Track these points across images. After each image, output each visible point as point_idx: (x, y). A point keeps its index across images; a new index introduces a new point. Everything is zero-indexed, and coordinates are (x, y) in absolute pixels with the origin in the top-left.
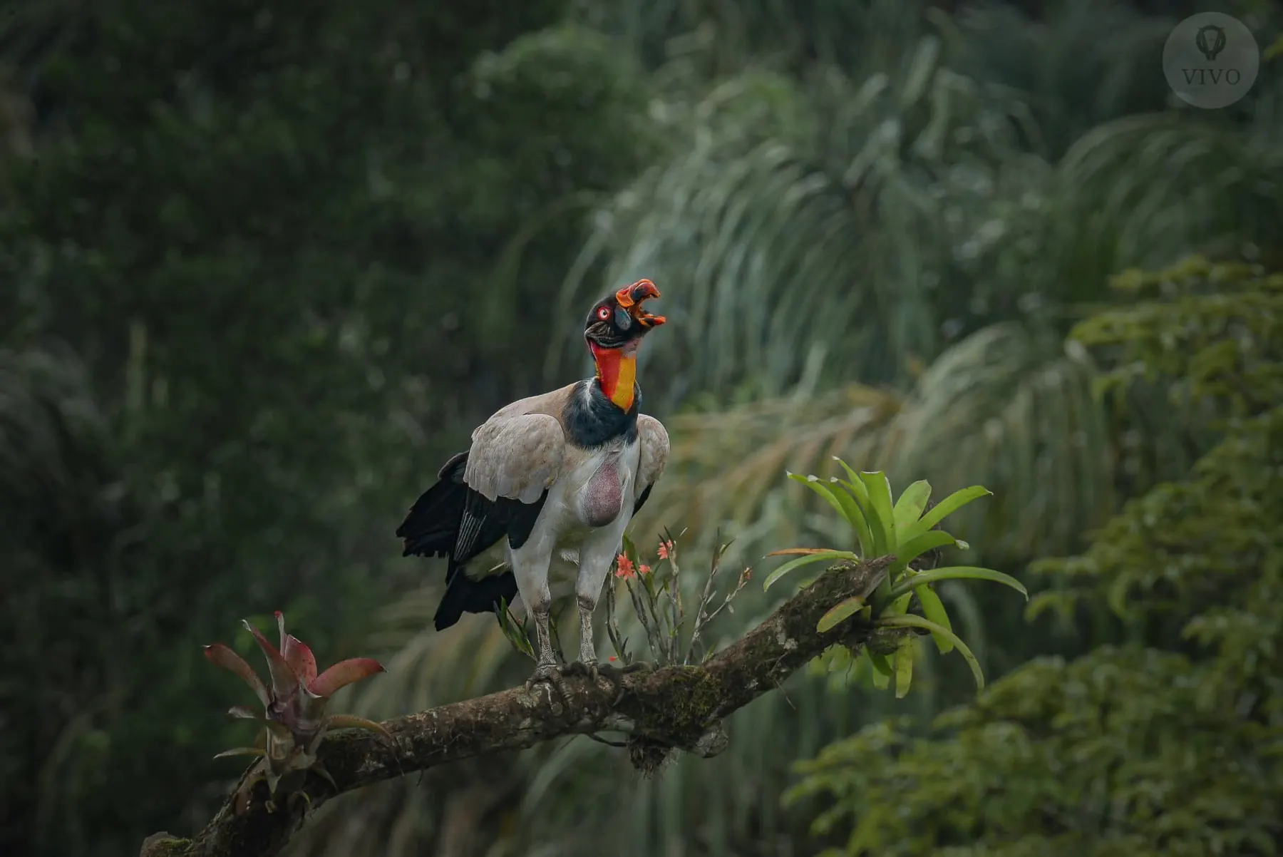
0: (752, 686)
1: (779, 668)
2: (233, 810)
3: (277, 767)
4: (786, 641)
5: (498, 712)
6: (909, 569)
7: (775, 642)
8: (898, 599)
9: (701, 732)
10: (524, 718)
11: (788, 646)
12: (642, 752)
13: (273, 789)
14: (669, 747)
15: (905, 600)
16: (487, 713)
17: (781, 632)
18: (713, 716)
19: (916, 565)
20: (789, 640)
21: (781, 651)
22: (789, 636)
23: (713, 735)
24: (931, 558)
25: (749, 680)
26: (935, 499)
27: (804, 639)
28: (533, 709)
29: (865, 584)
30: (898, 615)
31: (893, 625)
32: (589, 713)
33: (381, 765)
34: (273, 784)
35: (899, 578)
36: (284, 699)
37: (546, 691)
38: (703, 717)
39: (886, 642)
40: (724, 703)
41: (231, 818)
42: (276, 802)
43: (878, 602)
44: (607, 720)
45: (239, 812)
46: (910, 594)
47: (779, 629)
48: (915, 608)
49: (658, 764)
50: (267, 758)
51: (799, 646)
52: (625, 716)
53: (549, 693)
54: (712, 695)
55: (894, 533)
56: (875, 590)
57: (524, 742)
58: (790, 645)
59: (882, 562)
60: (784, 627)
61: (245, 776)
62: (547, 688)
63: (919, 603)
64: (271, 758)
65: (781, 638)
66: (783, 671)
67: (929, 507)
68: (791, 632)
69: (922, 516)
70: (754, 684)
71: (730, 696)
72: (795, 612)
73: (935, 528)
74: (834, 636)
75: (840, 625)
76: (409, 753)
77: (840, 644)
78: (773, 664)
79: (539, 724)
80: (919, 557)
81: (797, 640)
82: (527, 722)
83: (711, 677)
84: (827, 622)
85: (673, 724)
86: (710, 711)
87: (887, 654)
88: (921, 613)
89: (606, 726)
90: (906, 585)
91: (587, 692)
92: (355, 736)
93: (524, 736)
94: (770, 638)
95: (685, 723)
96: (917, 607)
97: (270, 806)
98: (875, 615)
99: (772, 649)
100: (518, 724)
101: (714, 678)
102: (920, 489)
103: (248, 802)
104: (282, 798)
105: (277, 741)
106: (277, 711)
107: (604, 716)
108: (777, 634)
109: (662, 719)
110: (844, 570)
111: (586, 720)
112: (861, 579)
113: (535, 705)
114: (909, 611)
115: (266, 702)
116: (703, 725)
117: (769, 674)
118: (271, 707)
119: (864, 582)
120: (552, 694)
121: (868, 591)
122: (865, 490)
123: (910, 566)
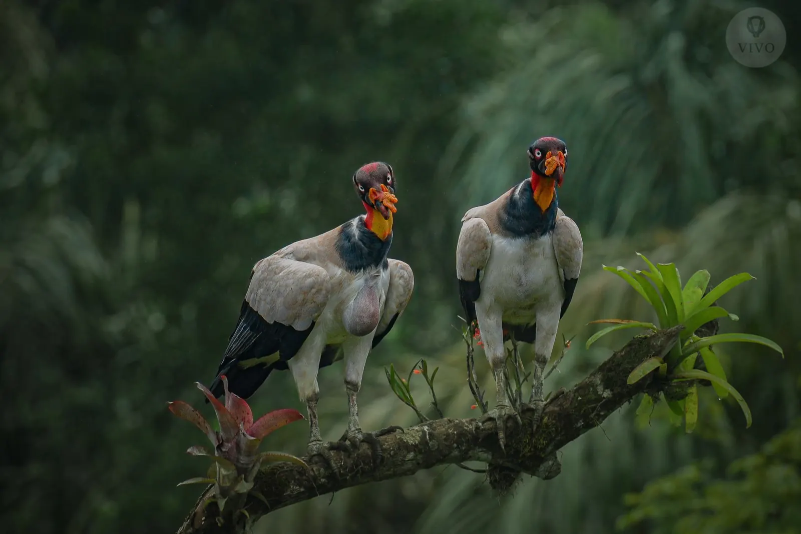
0: (579, 425)
1: (600, 412)
2: (192, 524)
3: (224, 492)
4: (604, 391)
5: (390, 448)
6: (695, 336)
7: (596, 392)
8: (687, 359)
9: (542, 460)
10: (409, 452)
11: (605, 395)
12: (497, 476)
13: (221, 508)
14: (518, 472)
15: (691, 359)
17: (600, 384)
18: (550, 448)
19: (699, 333)
20: (606, 390)
21: (599, 398)
22: (606, 388)
23: (550, 463)
24: (710, 327)
25: (577, 421)
26: (714, 282)
27: (618, 390)
28: (416, 446)
29: (662, 347)
30: (687, 369)
31: (683, 378)
32: (458, 447)
33: (302, 490)
34: (222, 504)
35: (687, 344)
36: (228, 441)
37: (425, 432)
38: (543, 450)
39: (678, 390)
40: (558, 438)
41: (190, 531)
42: (224, 518)
43: (672, 361)
44: (470, 453)
45: (197, 525)
46: (695, 355)
47: (599, 382)
48: (699, 364)
49: (510, 486)
50: (217, 485)
51: (613, 394)
52: (484, 450)
53: (427, 434)
54: (550, 433)
55: (683, 310)
56: (670, 352)
57: (409, 470)
58: (607, 394)
59: (674, 331)
60: (602, 381)
61: (201, 499)
62: (425, 429)
63: (702, 362)
64: (219, 485)
65: (600, 389)
66: (602, 413)
67: (708, 290)
68: (607, 384)
69: (704, 295)
70: (581, 423)
71: (563, 433)
72: (610, 370)
73: (714, 305)
74: (639, 387)
75: (644, 379)
76: (323, 480)
77: (645, 393)
78: (593, 409)
79: (420, 457)
80: (702, 327)
81: (612, 390)
82: (411, 455)
83: (549, 419)
84: (634, 378)
85: (521, 455)
86: (547, 445)
87: (679, 400)
88: (705, 369)
89: (470, 457)
90: (693, 348)
91: (455, 432)
92: (283, 467)
93: (409, 465)
94: (591, 389)
95: (529, 454)
96: (702, 366)
97: (220, 521)
98: (670, 370)
99: (593, 397)
100: (405, 457)
101: (550, 420)
102: (703, 275)
103: (203, 518)
104: (228, 515)
105: (223, 472)
106: (224, 450)
107: (469, 450)
108: (597, 386)
109: (512, 452)
110: (646, 338)
111: (456, 453)
112: (659, 343)
113: (417, 443)
114: (695, 368)
115: (215, 443)
116: (543, 456)
117: (592, 416)
118: (219, 447)
119: (661, 346)
120: (430, 434)
121: (665, 353)
122: (661, 277)
123: (695, 334)
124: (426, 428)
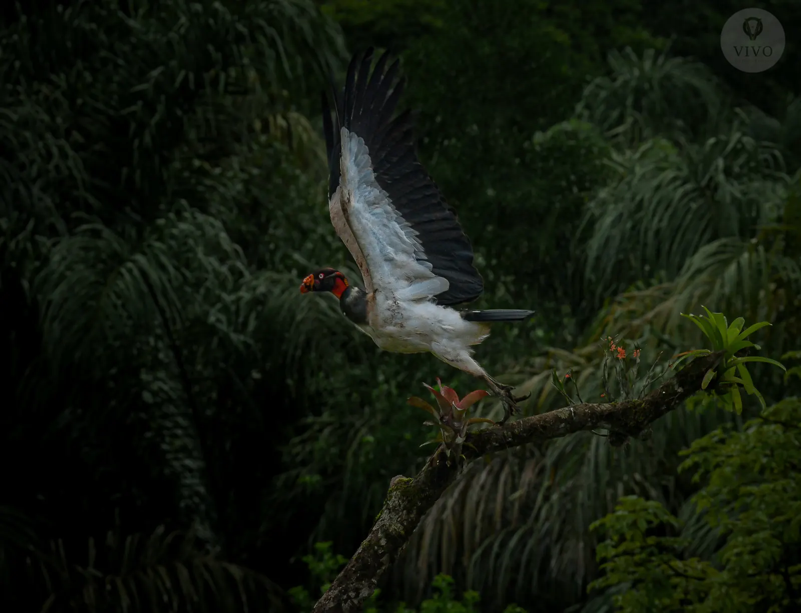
0: (663, 408)
2: (431, 464)
3: (448, 446)
4: (678, 389)
5: (550, 420)
6: (734, 357)
7: (673, 388)
8: (729, 370)
9: (641, 429)
10: (562, 423)
12: (614, 439)
13: (449, 455)
14: (626, 436)
15: (733, 370)
16: (545, 421)
18: (646, 422)
19: (737, 355)
20: (680, 388)
21: (676, 393)
22: (680, 386)
23: (646, 431)
24: (744, 352)
25: (662, 406)
26: (746, 326)
27: (687, 387)
28: (566, 419)
29: (713, 363)
30: (730, 376)
31: (727, 381)
32: (591, 421)
33: (497, 445)
34: (448, 453)
35: (729, 361)
36: (446, 415)
37: (571, 411)
38: (642, 423)
39: (722, 389)
40: (651, 416)
41: (430, 468)
42: (450, 462)
43: (720, 371)
44: (599, 424)
45: (434, 465)
46: (734, 368)
47: (676, 383)
48: (737, 374)
49: (622, 443)
50: (444, 442)
51: (684, 390)
52: (607, 422)
54: (646, 413)
55: (727, 342)
56: (718, 366)
57: (562, 434)
58: (680, 390)
59: (721, 353)
60: (678, 382)
61: (434, 453)
63: (739, 372)
64: (445, 441)
65: (676, 388)
66: (677, 402)
67: (743, 330)
68: (681, 384)
69: (741, 333)
70: (664, 408)
71: (654, 413)
72: (683, 376)
73: (744, 340)
76: (510, 439)
78: (672, 399)
79: (568, 426)
80: (738, 351)
81: (683, 388)
82: (563, 425)
85: (628, 426)
86: (645, 420)
87: (723, 394)
88: (740, 377)
89: (598, 427)
90: (733, 363)
93: (562, 431)
94: (671, 387)
95: (633, 425)
97: (448, 463)
98: (718, 377)
99: (673, 392)
100: (559, 426)
101: (646, 405)
102: (740, 321)
103: (438, 462)
104: (453, 459)
105: (446, 434)
106: (444, 421)
108: (674, 385)
109: (623, 424)
110: (704, 357)
111: (590, 424)
112: (711, 360)
113: (566, 417)
114: (734, 375)
115: (438, 418)
116: (642, 426)
117: (673, 404)
118: (442, 419)
120: (574, 412)
121: (716, 365)
122: (715, 321)
123: (734, 355)
124: (572, 409)
